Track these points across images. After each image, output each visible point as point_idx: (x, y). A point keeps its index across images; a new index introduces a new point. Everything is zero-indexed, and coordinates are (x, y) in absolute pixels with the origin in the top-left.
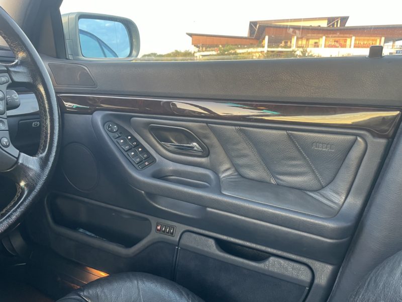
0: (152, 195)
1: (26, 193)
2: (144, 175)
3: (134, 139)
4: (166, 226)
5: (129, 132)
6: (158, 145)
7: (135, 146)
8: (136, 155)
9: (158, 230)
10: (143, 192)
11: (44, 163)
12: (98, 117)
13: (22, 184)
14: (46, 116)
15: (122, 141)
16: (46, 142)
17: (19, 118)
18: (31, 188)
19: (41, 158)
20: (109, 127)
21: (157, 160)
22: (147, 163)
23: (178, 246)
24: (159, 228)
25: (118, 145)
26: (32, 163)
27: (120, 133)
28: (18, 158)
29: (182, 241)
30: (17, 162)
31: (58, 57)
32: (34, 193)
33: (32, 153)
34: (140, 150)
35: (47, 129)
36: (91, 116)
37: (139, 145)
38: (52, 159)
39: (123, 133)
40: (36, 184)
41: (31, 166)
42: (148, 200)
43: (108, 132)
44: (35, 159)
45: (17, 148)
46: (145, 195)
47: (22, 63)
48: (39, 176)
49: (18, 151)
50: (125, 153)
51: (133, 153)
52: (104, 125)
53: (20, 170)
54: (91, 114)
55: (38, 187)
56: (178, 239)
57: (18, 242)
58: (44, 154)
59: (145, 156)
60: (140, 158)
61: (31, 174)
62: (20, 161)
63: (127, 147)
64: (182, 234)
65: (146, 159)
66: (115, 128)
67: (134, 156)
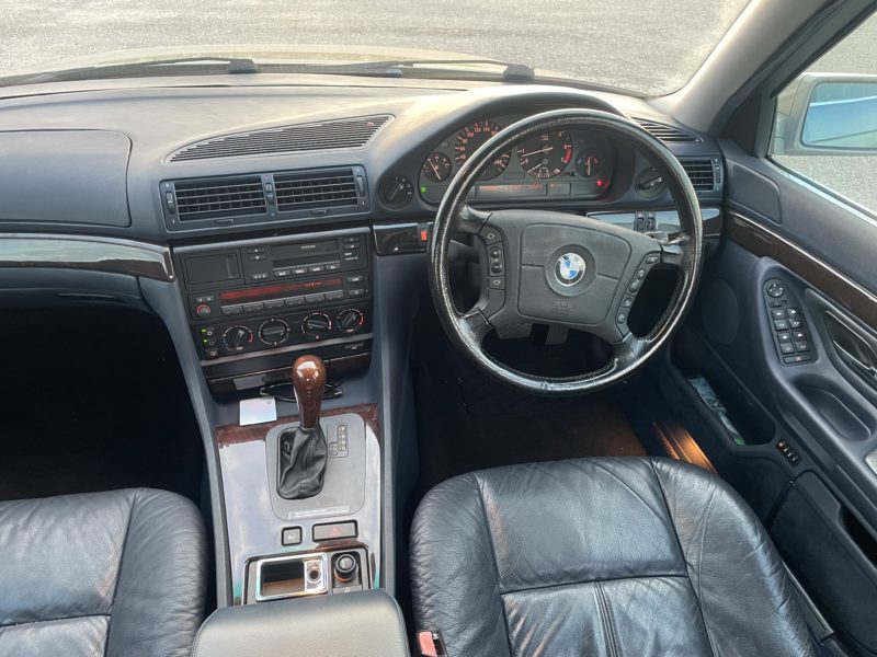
2: (784, 374)
3: (800, 315)
4: (791, 449)
5: (798, 303)
6: (830, 340)
7: (796, 328)
8: (789, 341)
9: (778, 446)
12: (766, 264)
15: (780, 313)
20: (772, 286)
21: (820, 359)
22: (799, 359)
23: (794, 481)
24: (781, 445)
25: (770, 318)
27: (784, 301)
28: (624, 337)
29: (800, 480)
31: (754, 154)
34: (800, 335)
36: (757, 258)
37: (803, 327)
39: (789, 301)
43: (766, 293)
44: (640, 342)
45: (629, 325)
50: (775, 334)
51: (785, 337)
52: (766, 280)
54: (760, 257)
56: (796, 474)
58: (650, 341)
59: (804, 347)
60: (793, 347)
62: (624, 340)
63: (783, 325)
64: (806, 471)
65: (802, 352)
66: (779, 291)
67: (785, 341)
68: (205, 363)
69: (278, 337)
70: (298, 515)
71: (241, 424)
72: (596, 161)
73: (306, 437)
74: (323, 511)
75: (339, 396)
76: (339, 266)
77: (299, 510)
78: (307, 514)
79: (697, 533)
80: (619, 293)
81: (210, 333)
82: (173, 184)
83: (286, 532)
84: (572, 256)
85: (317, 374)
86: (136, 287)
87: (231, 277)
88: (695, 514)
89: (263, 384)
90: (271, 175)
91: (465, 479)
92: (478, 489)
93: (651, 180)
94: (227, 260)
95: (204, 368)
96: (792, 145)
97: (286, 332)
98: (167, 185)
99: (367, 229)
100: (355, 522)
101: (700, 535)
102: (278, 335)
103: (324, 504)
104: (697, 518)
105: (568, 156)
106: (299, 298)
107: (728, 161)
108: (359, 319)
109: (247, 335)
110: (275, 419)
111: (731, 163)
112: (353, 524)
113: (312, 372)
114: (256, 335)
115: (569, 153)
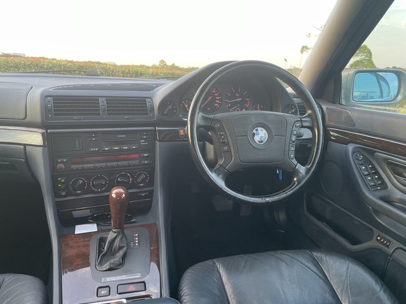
0: (377, 212)
1: (296, 184)
2: (374, 196)
3: (373, 168)
4: (385, 239)
5: (371, 162)
6: (392, 176)
7: (373, 173)
8: (372, 180)
9: (378, 240)
10: (370, 208)
11: (308, 171)
12: (351, 147)
13: (295, 179)
14: (315, 145)
15: (363, 168)
16: (311, 160)
17: (301, 141)
18: (299, 182)
19: (307, 168)
20: (357, 156)
21: (389, 188)
22: (379, 188)
23: (391, 256)
24: (379, 238)
25: (360, 170)
26: (302, 169)
27: (364, 162)
28: (296, 166)
29: (394, 255)
30: (295, 168)
31: (334, 103)
32: (300, 185)
33: (303, 165)
34: (376, 177)
35: (313, 153)
36: (346, 146)
37: (377, 173)
38: (312, 170)
39: (367, 161)
40: (302, 181)
41: (301, 171)
42: (373, 214)
43: (355, 159)
44: (304, 167)
45: (297, 160)
46: (371, 210)
47: (309, 116)
48: (304, 177)
49: (297, 162)
50: (364, 177)
51: (369, 178)
52: (353, 153)
53: (295, 172)
54: (347, 144)
55: (302, 183)
56: (391, 252)
57: (282, 216)
58: (309, 166)
59: (380, 182)
60: (375, 182)
61: (300, 175)
62: (297, 168)
63: (366, 173)
64: (396, 249)
65: (379, 185)
66: (361, 158)
67: (370, 180)
68: (57, 200)
69: (101, 186)
70: (108, 279)
71: (76, 233)
72: (262, 107)
73: (115, 235)
74: (124, 277)
75: (134, 222)
76: (137, 147)
77: (108, 277)
78: (113, 279)
79: (345, 286)
80: (287, 143)
81: (63, 181)
82: (52, 98)
83: (99, 290)
84: (259, 129)
85: (124, 195)
86: (23, 152)
87: (78, 149)
88: (341, 276)
89: (91, 214)
90: (105, 98)
91: (209, 262)
92: (217, 267)
93: (290, 111)
94: (77, 139)
95: (56, 202)
96: (349, 102)
97: (106, 183)
98: (49, 98)
99: (153, 128)
100: (144, 282)
101: (347, 287)
102: (102, 184)
103: (125, 273)
104: (343, 278)
105: (248, 104)
106: (115, 164)
107: (323, 106)
108: (147, 177)
109: (84, 183)
110: (97, 230)
111: (324, 107)
112: (143, 284)
113: (121, 194)
114: (89, 184)
115: (249, 102)
